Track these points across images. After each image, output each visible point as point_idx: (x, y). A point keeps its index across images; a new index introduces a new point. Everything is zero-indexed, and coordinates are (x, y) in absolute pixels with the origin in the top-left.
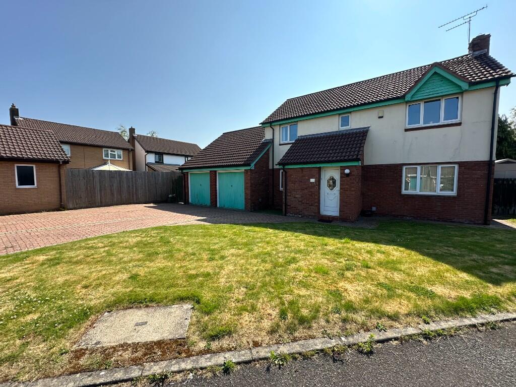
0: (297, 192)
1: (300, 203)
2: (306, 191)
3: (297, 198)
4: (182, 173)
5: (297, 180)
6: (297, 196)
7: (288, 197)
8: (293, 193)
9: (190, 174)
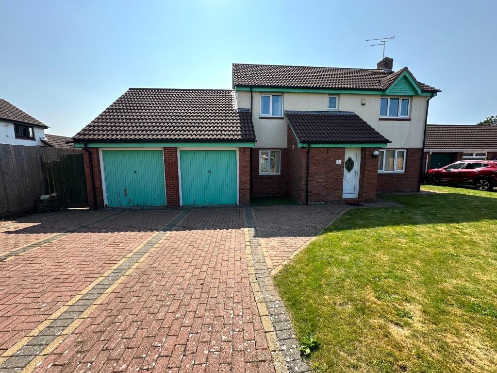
0: (320, 176)
1: (324, 188)
2: (331, 174)
3: (320, 182)
4: (86, 149)
5: (320, 161)
6: (320, 180)
7: (309, 182)
8: (316, 177)
9: (103, 151)
